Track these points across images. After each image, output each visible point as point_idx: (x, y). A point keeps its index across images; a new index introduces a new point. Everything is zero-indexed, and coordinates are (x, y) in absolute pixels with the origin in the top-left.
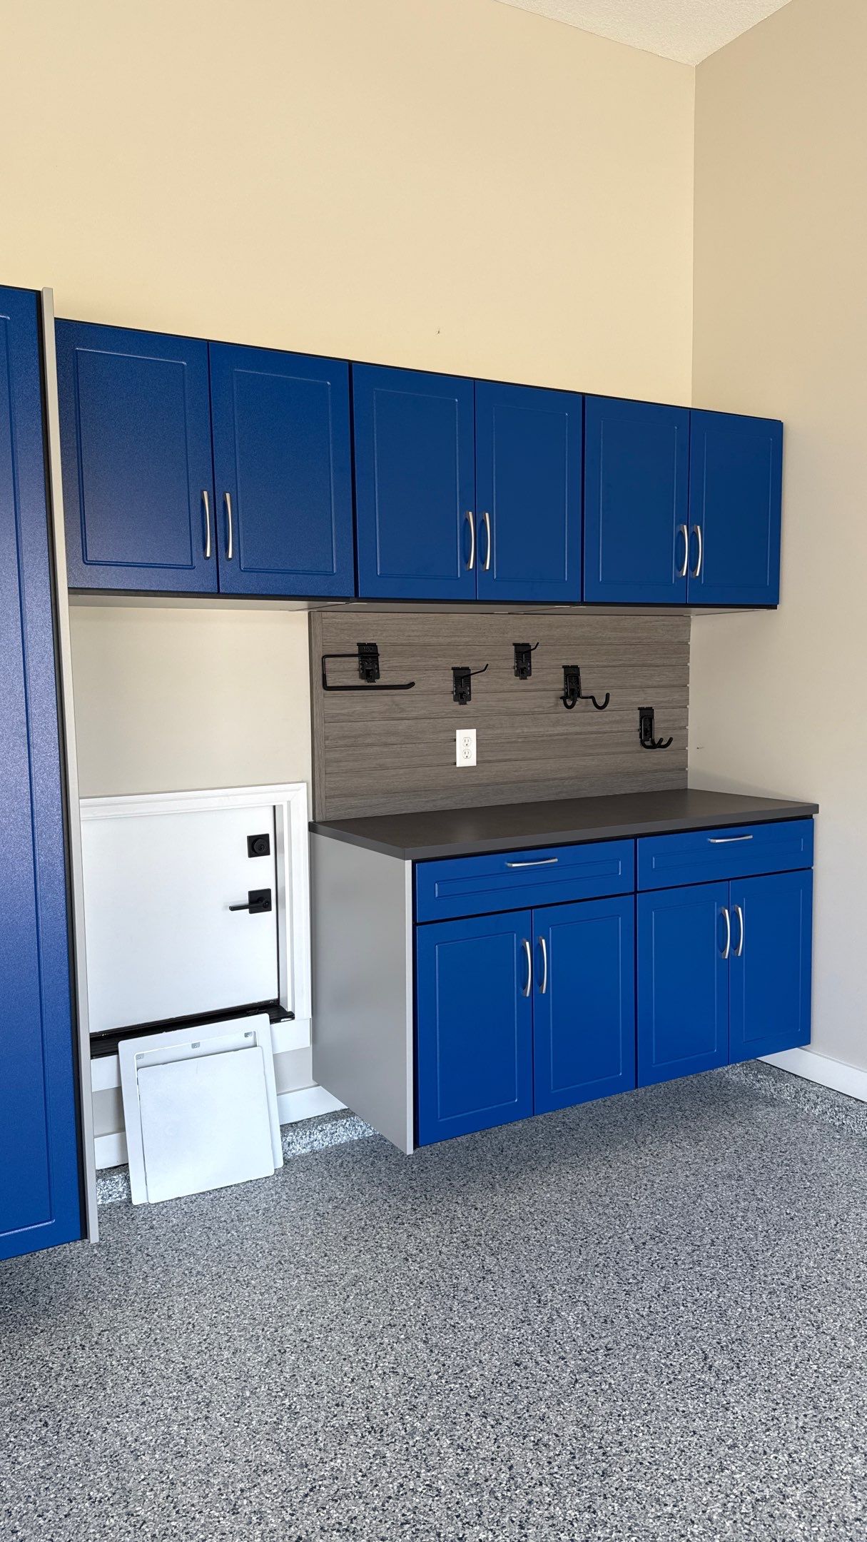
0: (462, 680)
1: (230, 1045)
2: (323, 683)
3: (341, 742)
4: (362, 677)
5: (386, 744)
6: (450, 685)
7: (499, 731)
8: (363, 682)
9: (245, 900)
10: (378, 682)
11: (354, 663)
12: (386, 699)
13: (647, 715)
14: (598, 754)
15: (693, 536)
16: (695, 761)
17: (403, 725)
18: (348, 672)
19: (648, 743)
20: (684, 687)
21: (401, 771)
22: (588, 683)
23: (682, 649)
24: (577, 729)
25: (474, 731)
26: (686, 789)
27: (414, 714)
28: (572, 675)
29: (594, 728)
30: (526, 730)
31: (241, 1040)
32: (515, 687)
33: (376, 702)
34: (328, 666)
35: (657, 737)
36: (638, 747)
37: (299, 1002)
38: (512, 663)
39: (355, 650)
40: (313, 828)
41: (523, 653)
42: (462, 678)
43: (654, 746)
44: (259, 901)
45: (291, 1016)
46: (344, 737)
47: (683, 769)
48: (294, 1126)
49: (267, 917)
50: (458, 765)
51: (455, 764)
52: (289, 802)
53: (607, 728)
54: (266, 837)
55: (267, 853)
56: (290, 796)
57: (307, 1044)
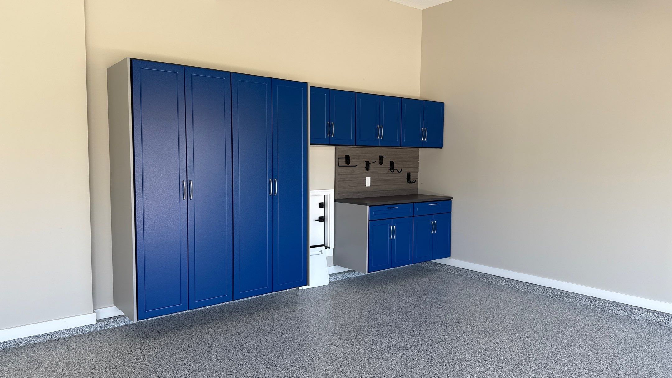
1: (316, 254)
2: (338, 165)
3: (341, 180)
4: (346, 163)
5: (351, 180)
6: (365, 166)
7: (375, 178)
8: (346, 165)
9: (318, 219)
10: (350, 165)
11: (344, 160)
12: (351, 169)
13: (409, 175)
14: (397, 184)
15: (424, 131)
16: (420, 187)
17: (354, 176)
18: (343, 162)
19: (409, 182)
20: (417, 168)
21: (354, 187)
22: (395, 166)
23: (417, 158)
24: (393, 178)
25: (370, 178)
26: (418, 195)
27: (357, 173)
28: (392, 164)
29: (396, 178)
30: (381, 178)
31: (319, 252)
32: (379, 167)
33: (349, 170)
34: (339, 160)
35: (411, 181)
36: (407, 183)
37: (331, 244)
38: (379, 161)
39: (345, 157)
40: (335, 201)
41: (381, 158)
42: (367, 164)
43: (410, 183)
44: (321, 219)
45: (329, 248)
46: (342, 178)
47: (417, 189)
48: (330, 275)
49: (323, 223)
50: (366, 186)
51: (365, 186)
52: (330, 194)
53: (400, 178)
54: (323, 203)
55: (323, 207)
56: (330, 193)
57: (332, 255)
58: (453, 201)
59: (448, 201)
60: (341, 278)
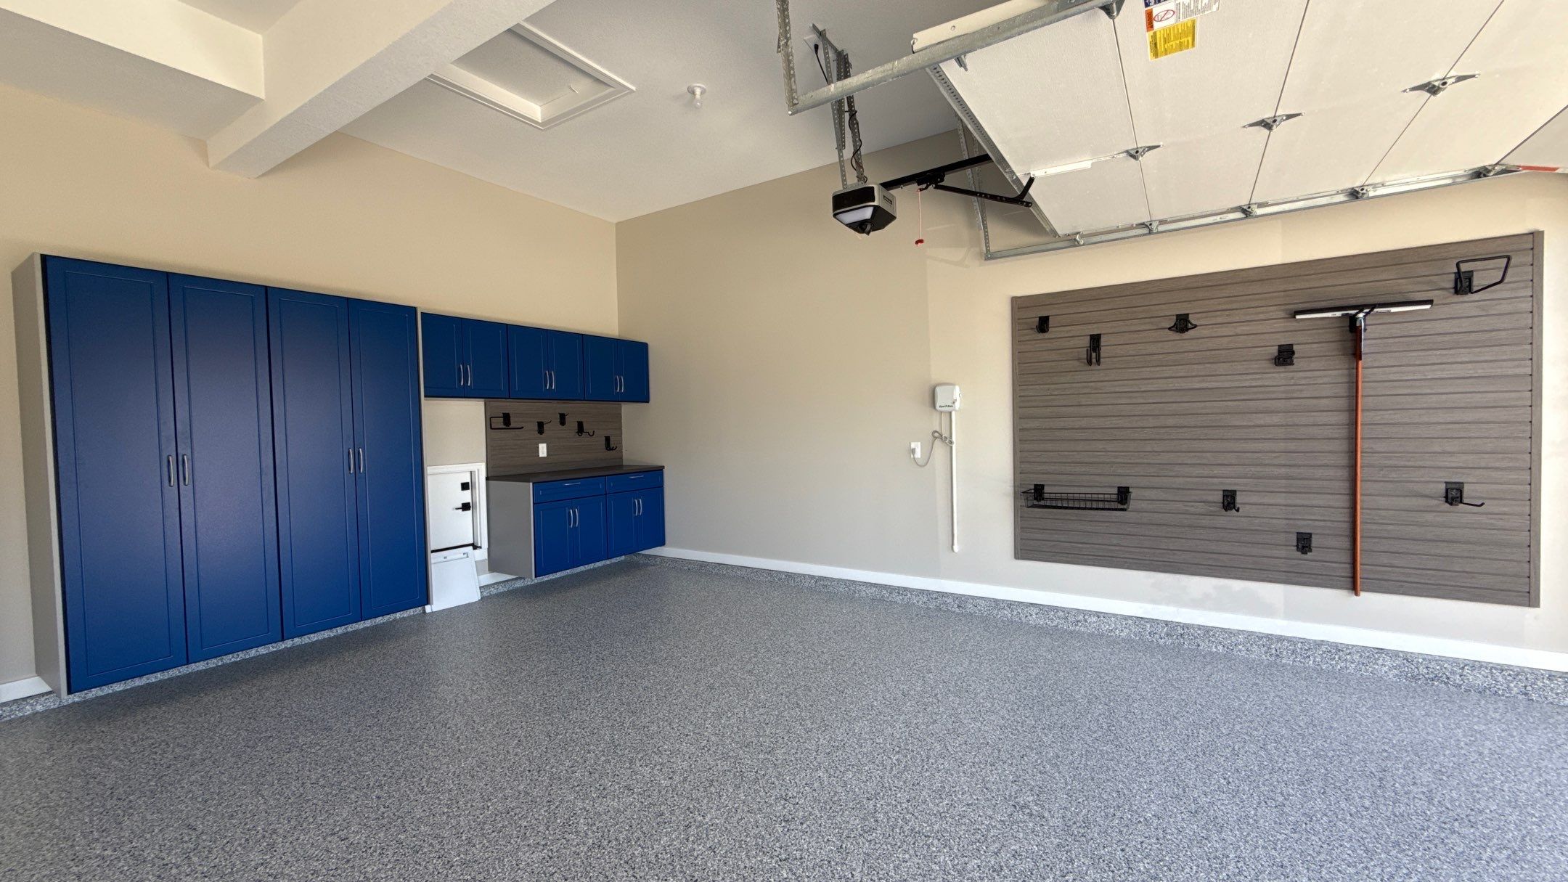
0: (541, 427)
1: (458, 558)
2: (490, 426)
3: (497, 448)
4: (505, 425)
5: (513, 449)
6: (536, 428)
7: (554, 444)
8: (504, 427)
9: (460, 506)
10: (510, 427)
11: (502, 420)
12: (513, 433)
13: (608, 439)
14: (590, 453)
15: (620, 379)
16: (626, 455)
17: (519, 442)
18: (499, 423)
19: (608, 449)
20: (620, 429)
21: (519, 459)
22: (585, 427)
23: (619, 416)
24: (583, 443)
25: (545, 444)
26: (622, 464)
27: (523, 438)
28: (580, 425)
29: (589, 443)
30: (564, 444)
31: (462, 556)
32: (560, 429)
33: (509, 434)
34: (492, 421)
35: (611, 446)
36: (605, 450)
37: (484, 542)
38: (559, 420)
39: (502, 415)
40: (487, 479)
41: (562, 417)
42: (541, 425)
43: (612, 449)
44: (466, 507)
45: (480, 547)
46: (498, 446)
47: (621, 458)
48: (483, 587)
49: (469, 513)
50: (540, 456)
52: (478, 470)
53: (593, 443)
54: (468, 483)
55: (469, 489)
56: (479, 467)
57: (487, 558)
58: (665, 471)
59: (659, 471)
60: (501, 589)
